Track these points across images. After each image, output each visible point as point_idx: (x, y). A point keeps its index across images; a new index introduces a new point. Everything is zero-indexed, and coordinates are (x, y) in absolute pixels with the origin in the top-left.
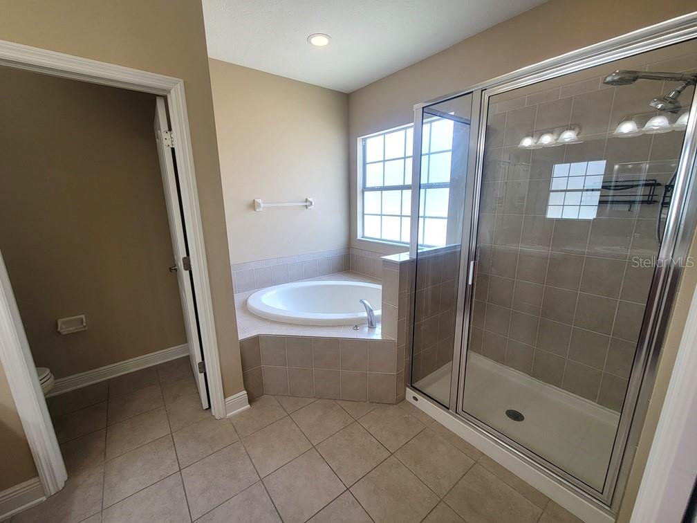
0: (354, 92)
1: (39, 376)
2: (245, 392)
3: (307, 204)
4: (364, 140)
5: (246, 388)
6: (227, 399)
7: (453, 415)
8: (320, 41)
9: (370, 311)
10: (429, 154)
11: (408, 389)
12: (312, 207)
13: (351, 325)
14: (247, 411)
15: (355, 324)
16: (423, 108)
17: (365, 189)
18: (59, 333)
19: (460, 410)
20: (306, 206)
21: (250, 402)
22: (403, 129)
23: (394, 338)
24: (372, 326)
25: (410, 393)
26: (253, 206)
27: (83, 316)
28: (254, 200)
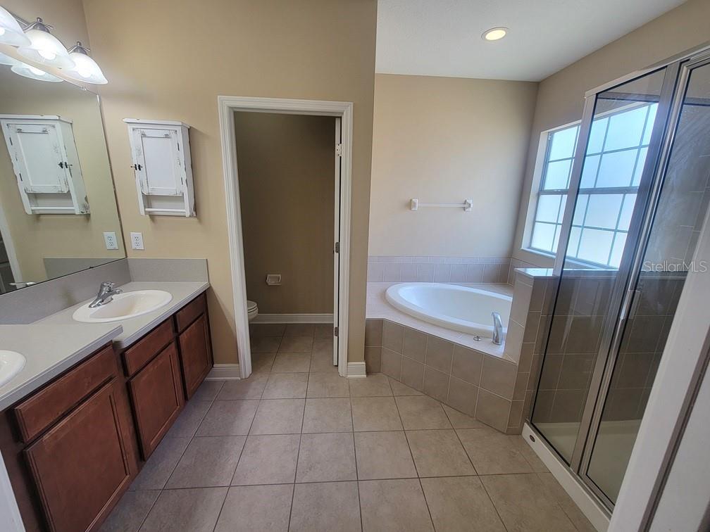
0: (544, 80)
1: (248, 306)
2: (364, 363)
3: (465, 206)
4: (552, 134)
5: (366, 359)
6: (349, 363)
7: (574, 476)
8: (495, 35)
9: (498, 327)
10: (640, 147)
11: (525, 424)
12: (470, 209)
13: (472, 335)
14: (364, 379)
15: (478, 336)
16: (597, 94)
17: (542, 191)
18: (267, 284)
19: (583, 472)
20: (464, 209)
21: (368, 372)
22: (605, 117)
23: (515, 359)
24: (496, 341)
25: (528, 431)
26: (410, 205)
27: (280, 275)
28: (411, 200)
